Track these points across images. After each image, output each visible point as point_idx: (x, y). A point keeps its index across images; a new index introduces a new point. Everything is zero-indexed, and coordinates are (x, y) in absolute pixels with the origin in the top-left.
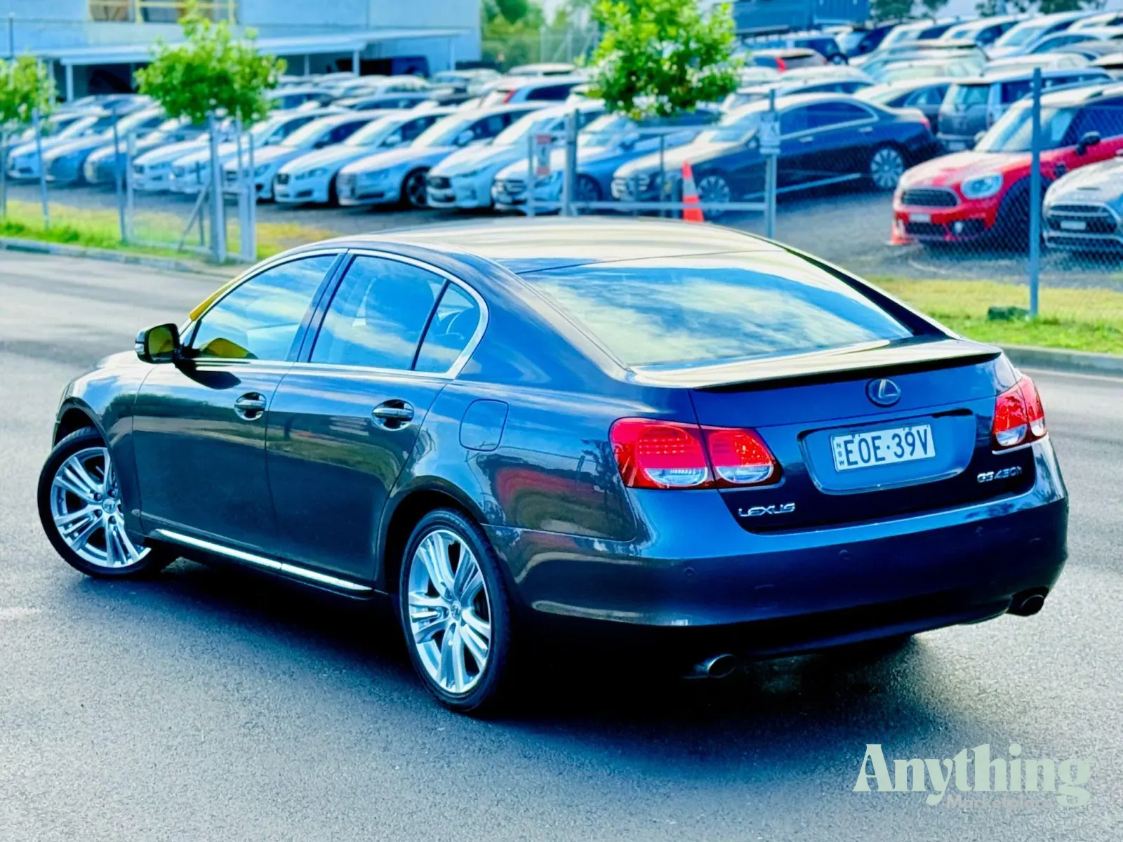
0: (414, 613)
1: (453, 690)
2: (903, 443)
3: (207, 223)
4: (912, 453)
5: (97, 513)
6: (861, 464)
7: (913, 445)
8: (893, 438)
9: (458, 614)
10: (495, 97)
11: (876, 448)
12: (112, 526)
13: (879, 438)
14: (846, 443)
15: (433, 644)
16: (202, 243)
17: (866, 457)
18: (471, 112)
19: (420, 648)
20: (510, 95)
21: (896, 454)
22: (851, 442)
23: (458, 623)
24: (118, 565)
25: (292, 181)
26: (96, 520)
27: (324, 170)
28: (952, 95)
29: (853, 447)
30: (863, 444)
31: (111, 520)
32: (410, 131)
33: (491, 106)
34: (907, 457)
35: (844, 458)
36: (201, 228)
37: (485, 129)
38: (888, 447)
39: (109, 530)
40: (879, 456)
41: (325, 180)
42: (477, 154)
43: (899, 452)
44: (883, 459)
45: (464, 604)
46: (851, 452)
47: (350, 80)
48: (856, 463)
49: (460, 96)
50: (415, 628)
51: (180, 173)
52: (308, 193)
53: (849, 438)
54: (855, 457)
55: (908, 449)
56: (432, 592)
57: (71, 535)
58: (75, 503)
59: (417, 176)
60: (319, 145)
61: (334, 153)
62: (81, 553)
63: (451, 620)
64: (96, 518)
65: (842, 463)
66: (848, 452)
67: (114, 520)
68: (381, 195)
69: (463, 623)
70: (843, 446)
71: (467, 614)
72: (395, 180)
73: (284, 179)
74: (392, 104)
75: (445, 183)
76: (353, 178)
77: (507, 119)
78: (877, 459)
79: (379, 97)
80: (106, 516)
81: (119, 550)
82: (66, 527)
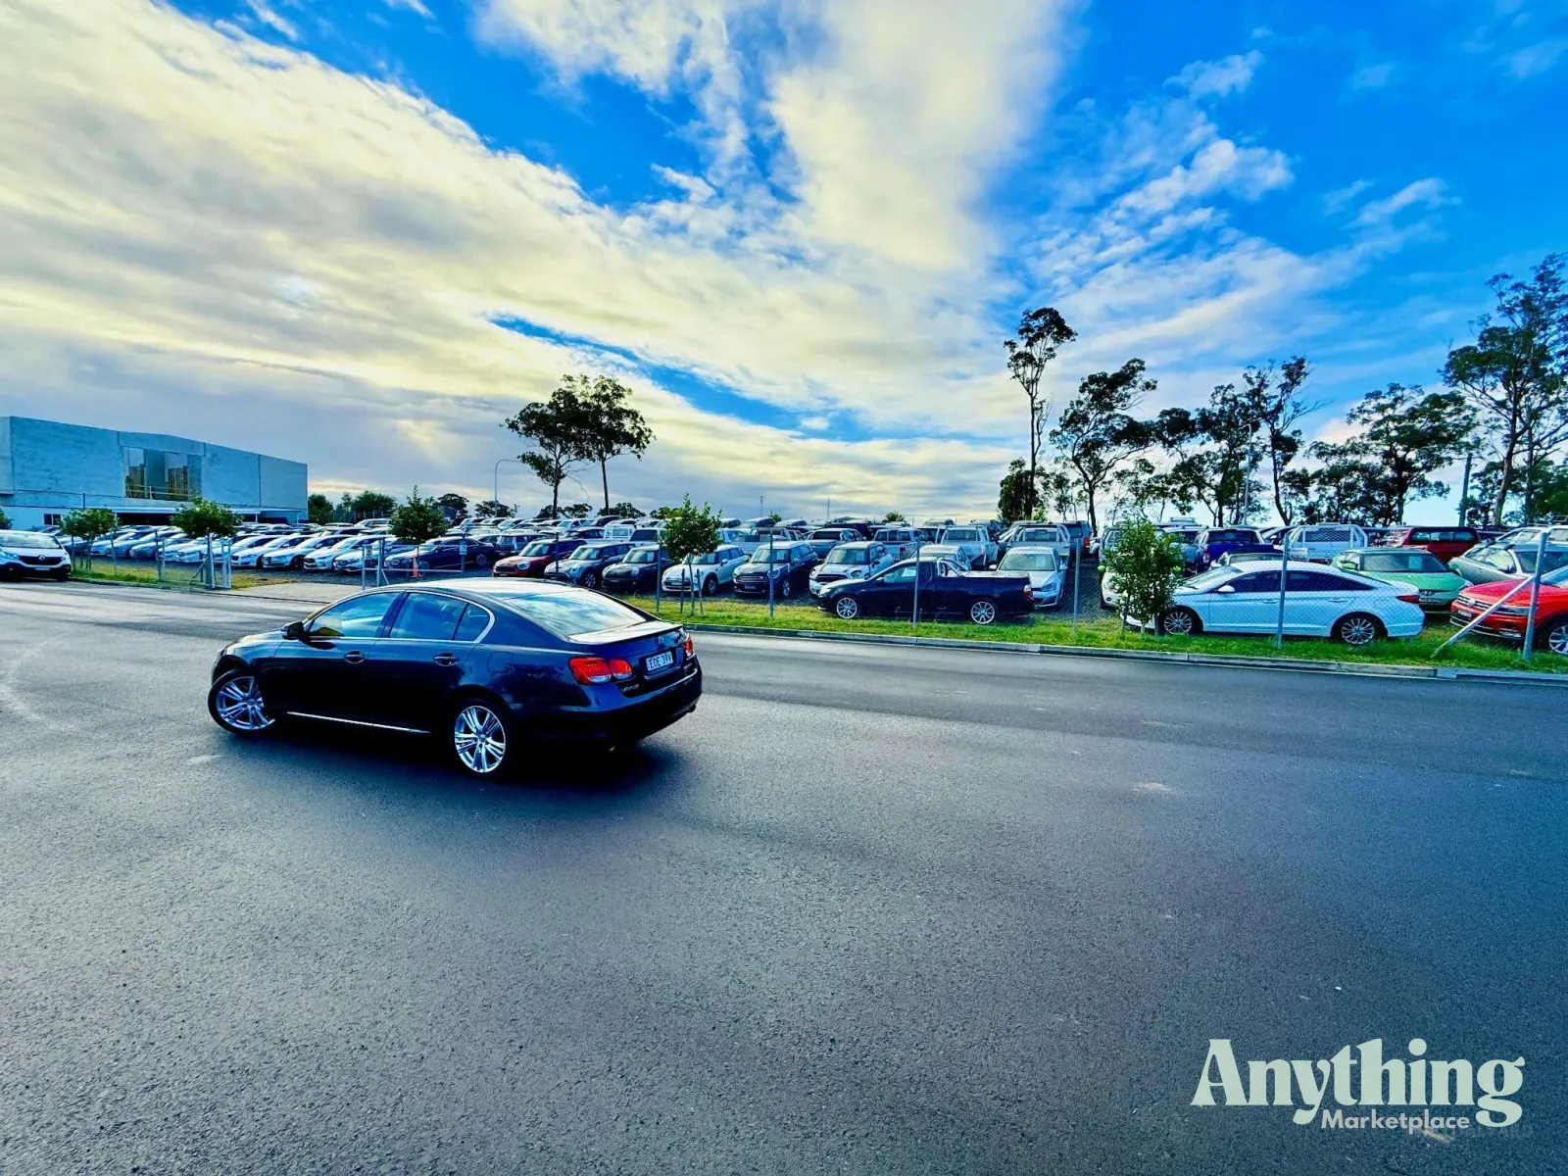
0: (456, 741)
1: (481, 771)
2: (665, 659)
3: (204, 574)
5: (245, 706)
6: (654, 668)
8: (662, 657)
9: (483, 740)
10: (326, 532)
11: (658, 661)
12: (253, 711)
13: (658, 658)
15: (467, 753)
16: (202, 581)
17: (656, 665)
18: (316, 538)
19: (461, 755)
20: (334, 532)
23: (484, 744)
24: (256, 728)
25: (240, 559)
26: (243, 709)
27: (255, 555)
28: (499, 539)
29: (652, 662)
30: (655, 660)
31: (253, 708)
32: (294, 543)
33: (325, 536)
35: (650, 666)
36: (202, 575)
37: (327, 543)
38: (661, 661)
39: (252, 713)
41: (256, 558)
42: (325, 551)
45: (488, 736)
47: (254, 525)
49: (307, 532)
50: (458, 747)
51: (183, 554)
52: (248, 563)
53: (651, 659)
56: (468, 731)
57: (228, 717)
58: (231, 702)
59: (299, 559)
60: (251, 546)
61: (258, 550)
62: (234, 724)
63: (479, 742)
65: (649, 668)
66: (651, 664)
67: (256, 707)
68: (283, 564)
69: (487, 743)
70: (649, 661)
71: (489, 740)
72: (289, 559)
73: (236, 558)
74: (280, 533)
75: (312, 560)
76: (269, 558)
77: (336, 540)
79: (271, 530)
80: (249, 707)
81: (257, 721)
82: (225, 713)
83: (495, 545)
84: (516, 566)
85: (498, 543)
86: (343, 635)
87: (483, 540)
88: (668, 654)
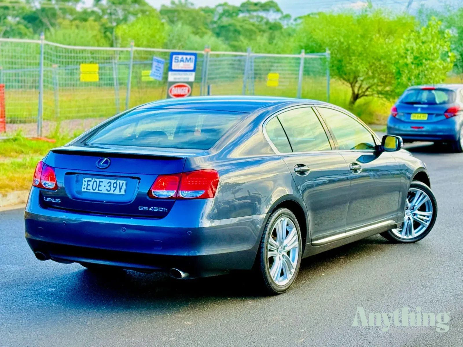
8: (108, 183)
14: (88, 181)
21: (107, 189)
22: (90, 181)
29: (91, 183)
34: (111, 192)
44: (101, 191)
46: (89, 185)
48: (90, 190)
54: (90, 187)
88: (120, 183)
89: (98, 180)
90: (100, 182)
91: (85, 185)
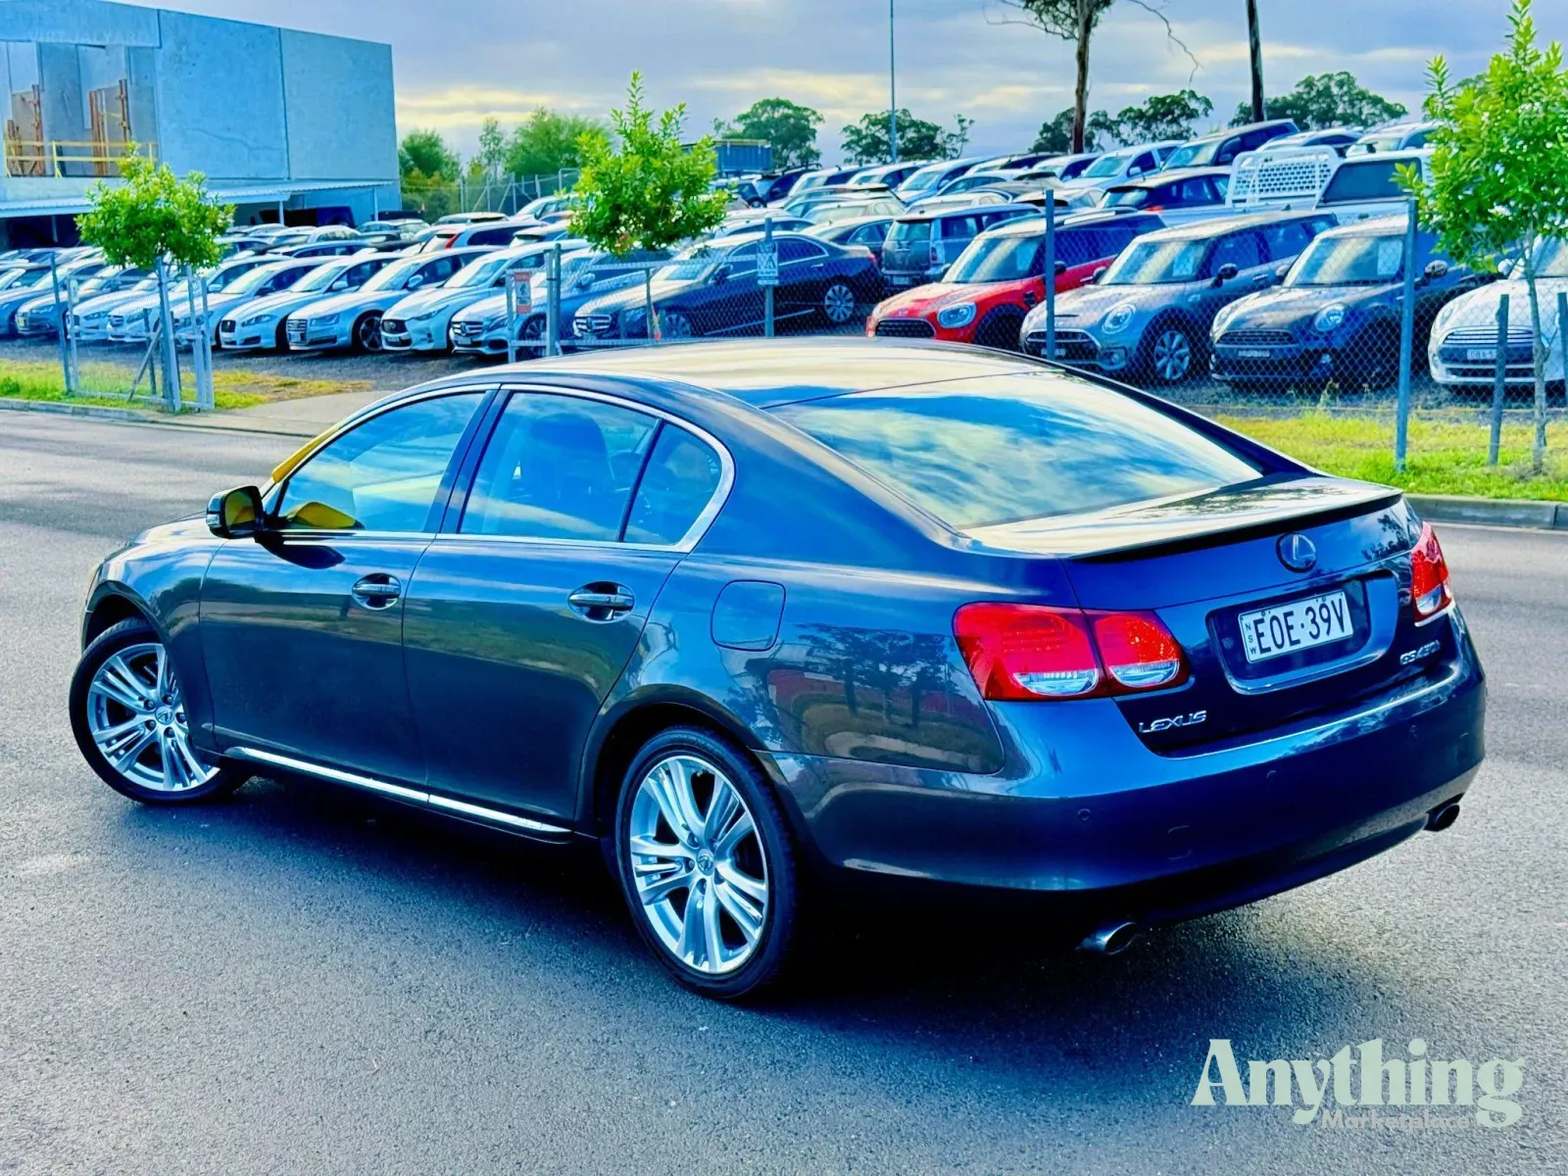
0: (637, 864)
1: (705, 967)
2: (1318, 620)
3: (159, 373)
4: (1328, 632)
5: (149, 725)
6: (1275, 652)
7: (1328, 620)
8: (1307, 613)
9: (707, 867)
10: (436, 241)
11: (1290, 628)
12: (169, 740)
13: (1291, 614)
14: (1257, 622)
15: (667, 905)
16: (154, 392)
17: (1279, 642)
18: (410, 259)
19: (651, 911)
20: (452, 239)
21: (1311, 633)
22: (1261, 621)
23: (710, 879)
24: (179, 787)
25: (238, 327)
26: (148, 733)
27: (272, 317)
28: (892, 232)
29: (1264, 628)
30: (1275, 623)
31: (168, 733)
32: (356, 277)
33: (434, 251)
34: (1323, 639)
35: (1255, 644)
36: (153, 375)
37: (433, 273)
38: (1303, 626)
39: (166, 744)
40: (1294, 639)
41: (273, 326)
42: (428, 297)
43: (1315, 633)
44: (1298, 642)
45: (720, 855)
46: (1262, 635)
47: (277, 231)
48: (1269, 649)
49: (394, 244)
50: (641, 885)
51: (118, 322)
52: (257, 339)
53: (1258, 616)
54: (1267, 642)
55: (1324, 626)
56: (666, 835)
57: (115, 753)
58: (119, 713)
59: (369, 320)
60: (262, 292)
61: (278, 300)
62: (129, 775)
63: (698, 875)
64: (147, 731)
65: (1253, 650)
66: (1260, 635)
67: (172, 731)
68: (334, 340)
69: (719, 880)
70: (1253, 626)
71: (725, 868)
72: (348, 325)
73: (230, 327)
74: (330, 251)
75: (400, 326)
76: (302, 324)
77: (456, 264)
78: (1293, 643)
79: (313, 244)
80: (160, 728)
81: (180, 770)
82: (109, 743)
83: (877, 252)
84: (933, 316)
85: (888, 244)
86: (358, 526)
87: (845, 237)
88: (1333, 603)
89: (1279, 612)
90: (1287, 615)
91: (1250, 637)
